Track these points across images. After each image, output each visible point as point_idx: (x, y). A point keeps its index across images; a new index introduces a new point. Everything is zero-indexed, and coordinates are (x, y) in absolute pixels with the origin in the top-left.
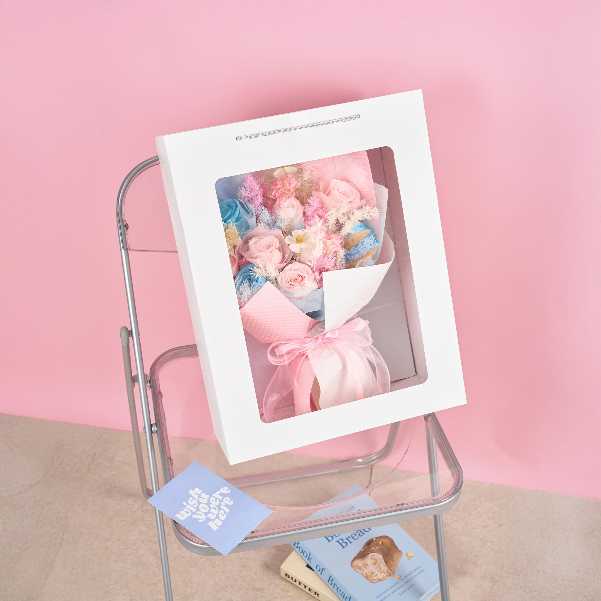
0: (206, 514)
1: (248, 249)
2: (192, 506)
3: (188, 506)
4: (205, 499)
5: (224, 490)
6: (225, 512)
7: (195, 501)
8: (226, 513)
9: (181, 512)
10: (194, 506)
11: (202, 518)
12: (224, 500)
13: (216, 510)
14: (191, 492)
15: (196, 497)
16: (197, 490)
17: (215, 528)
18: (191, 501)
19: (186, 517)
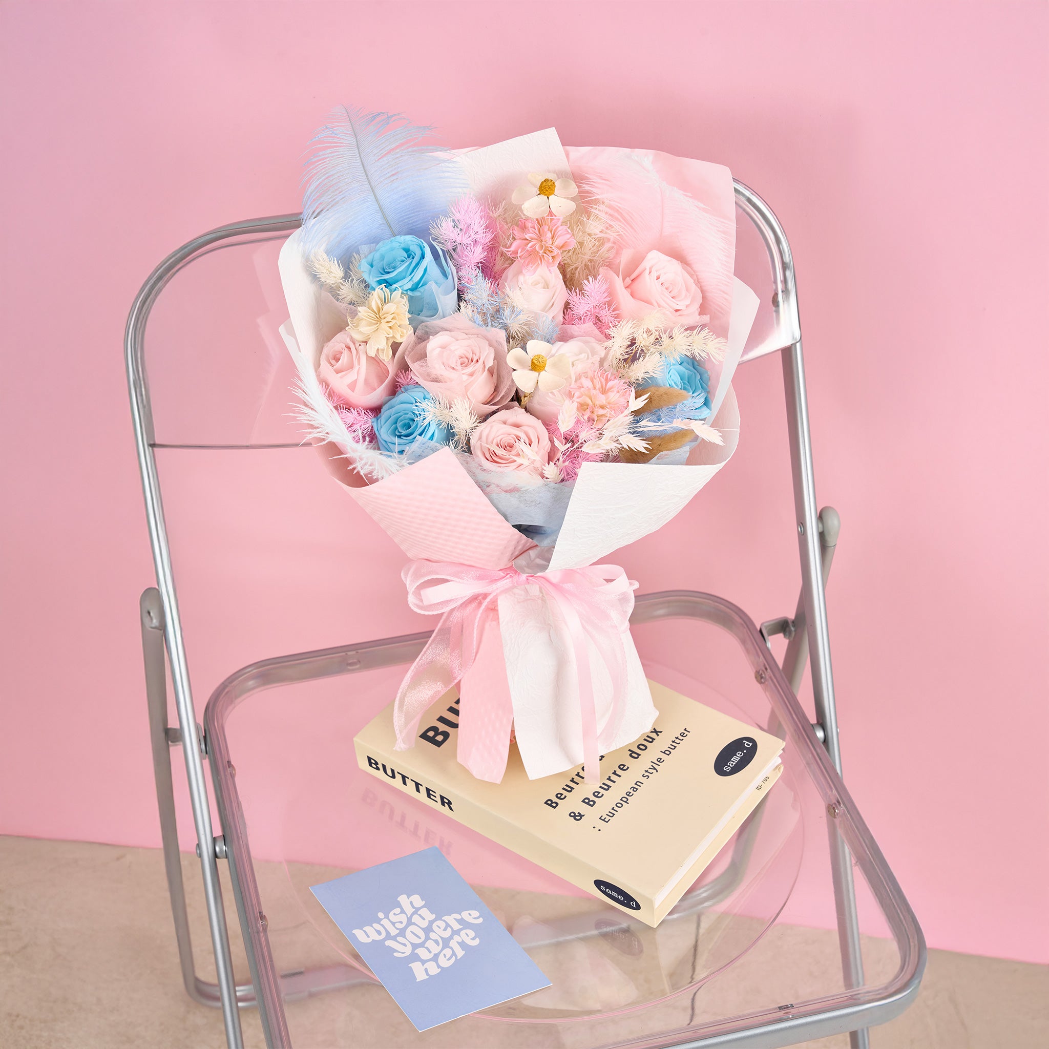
0: (415, 946)
1: (423, 356)
2: (393, 924)
3: (385, 922)
4: (424, 919)
5: (470, 915)
6: (454, 954)
7: (403, 918)
8: (456, 957)
9: (367, 928)
10: (397, 925)
11: (402, 950)
12: (463, 933)
13: (438, 945)
14: (403, 899)
15: (409, 910)
16: (417, 900)
17: (420, 976)
18: (395, 914)
19: (373, 940)
